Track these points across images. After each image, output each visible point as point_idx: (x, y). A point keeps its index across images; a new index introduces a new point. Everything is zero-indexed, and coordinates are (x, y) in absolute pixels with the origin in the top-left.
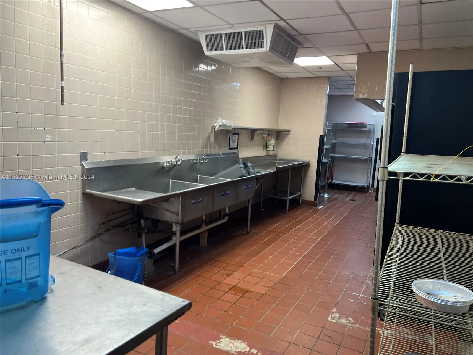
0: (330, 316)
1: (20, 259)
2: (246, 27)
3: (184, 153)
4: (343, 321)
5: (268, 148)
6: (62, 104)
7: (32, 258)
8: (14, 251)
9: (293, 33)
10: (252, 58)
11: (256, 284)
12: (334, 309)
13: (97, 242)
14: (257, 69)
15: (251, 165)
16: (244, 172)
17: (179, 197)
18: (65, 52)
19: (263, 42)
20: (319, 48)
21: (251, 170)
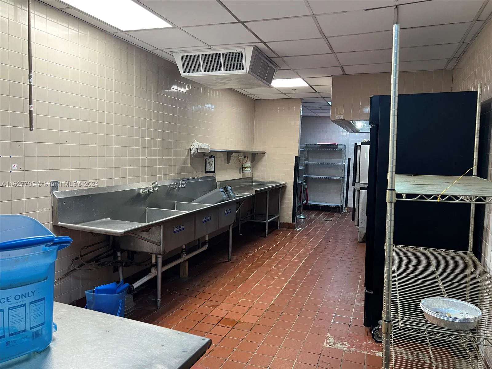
0: (325, 342)
1: (24, 305)
2: (225, 49)
3: (160, 179)
4: (339, 345)
5: (245, 170)
6: (31, 130)
7: (37, 303)
8: (17, 297)
9: (271, 55)
10: (230, 80)
11: (246, 314)
12: (328, 334)
13: (69, 279)
14: (232, 90)
15: (231, 189)
16: (224, 196)
17: (160, 226)
18: (33, 74)
19: (242, 64)
20: (295, 70)
21: (232, 194)
